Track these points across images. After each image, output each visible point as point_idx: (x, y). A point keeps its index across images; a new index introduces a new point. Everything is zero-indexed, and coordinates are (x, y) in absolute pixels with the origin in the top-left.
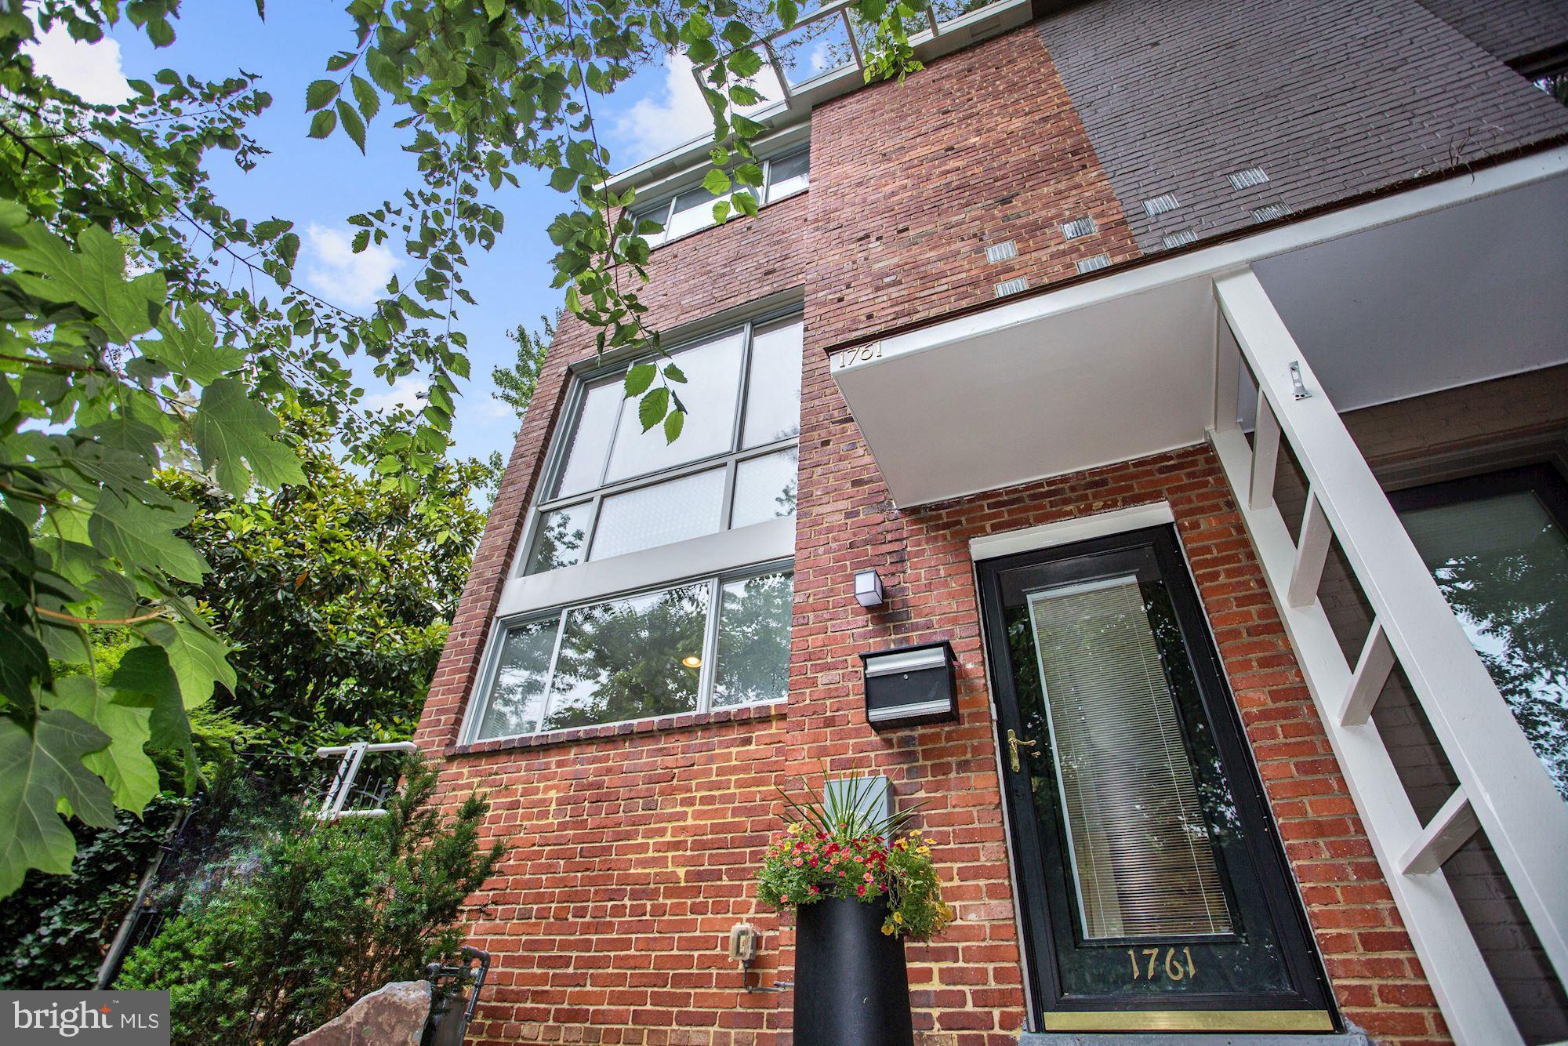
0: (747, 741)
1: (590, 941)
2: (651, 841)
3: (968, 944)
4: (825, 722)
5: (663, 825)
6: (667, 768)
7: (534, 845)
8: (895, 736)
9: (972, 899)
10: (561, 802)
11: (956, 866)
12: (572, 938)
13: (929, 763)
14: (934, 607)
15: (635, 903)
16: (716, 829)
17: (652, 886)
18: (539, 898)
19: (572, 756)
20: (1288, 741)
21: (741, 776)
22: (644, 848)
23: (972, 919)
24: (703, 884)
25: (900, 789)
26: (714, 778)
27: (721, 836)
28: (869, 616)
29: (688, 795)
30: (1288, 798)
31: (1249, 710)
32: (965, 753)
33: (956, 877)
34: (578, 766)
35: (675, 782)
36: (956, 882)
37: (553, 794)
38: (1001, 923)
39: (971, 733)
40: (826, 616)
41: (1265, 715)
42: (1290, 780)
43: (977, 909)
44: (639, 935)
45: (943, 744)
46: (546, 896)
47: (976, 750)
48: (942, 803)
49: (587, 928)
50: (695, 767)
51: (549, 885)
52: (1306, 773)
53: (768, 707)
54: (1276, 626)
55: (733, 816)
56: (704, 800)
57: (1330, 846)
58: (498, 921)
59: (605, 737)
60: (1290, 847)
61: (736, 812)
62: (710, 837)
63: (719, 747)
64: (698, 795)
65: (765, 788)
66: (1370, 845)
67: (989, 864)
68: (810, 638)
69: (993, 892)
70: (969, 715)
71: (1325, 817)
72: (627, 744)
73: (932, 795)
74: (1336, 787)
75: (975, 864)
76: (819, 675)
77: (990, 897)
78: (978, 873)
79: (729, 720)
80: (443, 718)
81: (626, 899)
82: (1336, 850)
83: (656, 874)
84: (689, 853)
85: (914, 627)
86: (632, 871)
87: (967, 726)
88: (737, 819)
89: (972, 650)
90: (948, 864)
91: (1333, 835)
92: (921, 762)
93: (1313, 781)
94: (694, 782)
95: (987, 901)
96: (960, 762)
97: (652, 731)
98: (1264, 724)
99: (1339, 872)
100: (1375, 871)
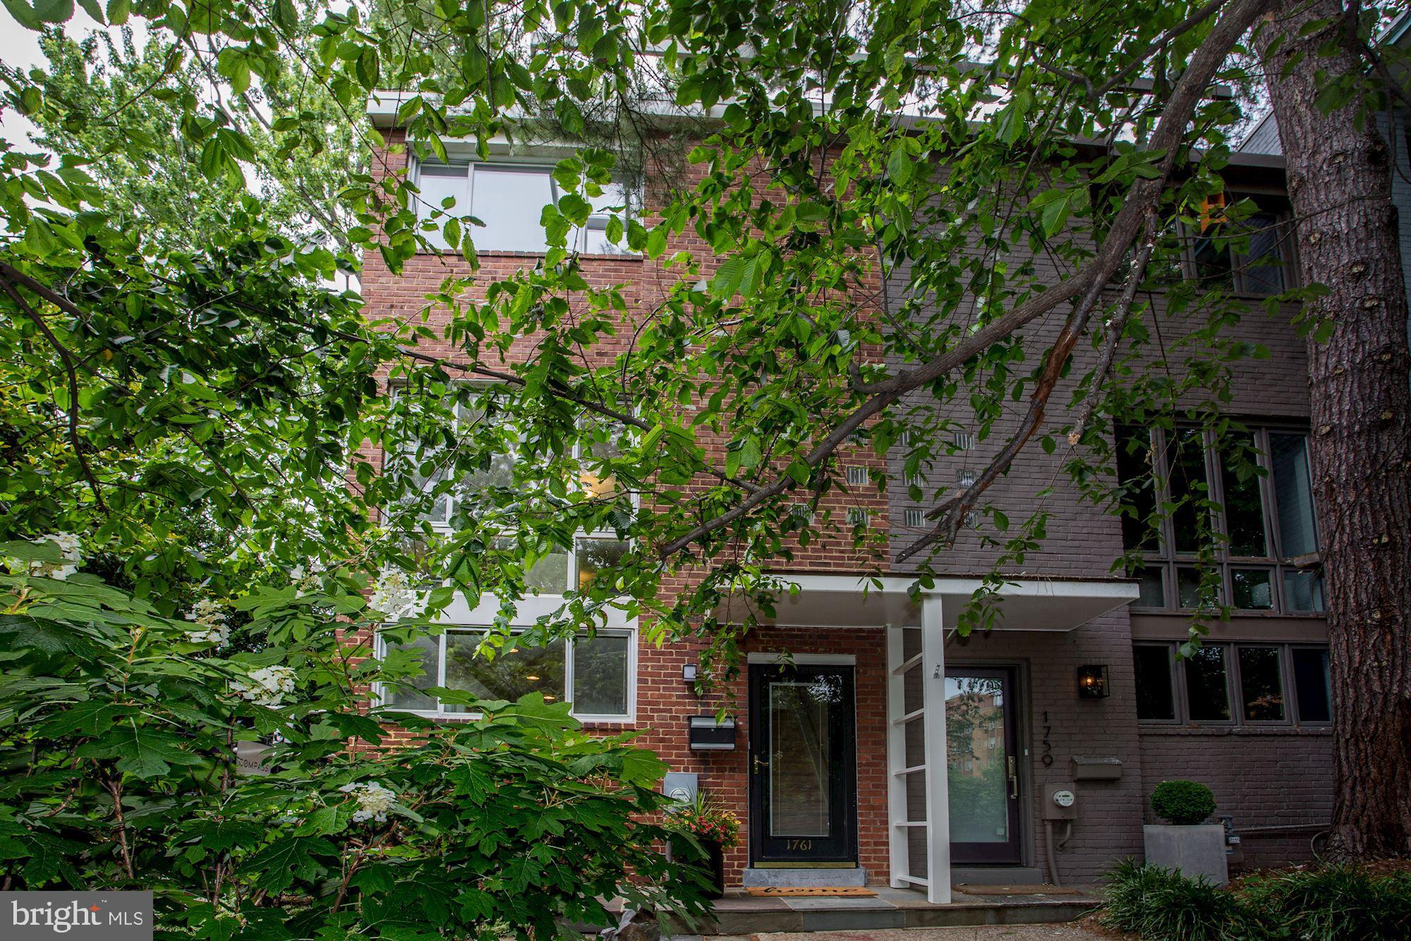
13: (715, 766)
20: (872, 775)
32: (733, 764)
39: (737, 755)
41: (868, 764)
42: (867, 790)
45: (724, 759)
47: (738, 763)
48: (720, 785)
52: (874, 788)
54: (883, 728)
71: (876, 804)
73: (716, 780)
82: (875, 815)
87: (736, 752)
92: (711, 766)
96: (731, 768)
99: (874, 822)
100: (886, 822)
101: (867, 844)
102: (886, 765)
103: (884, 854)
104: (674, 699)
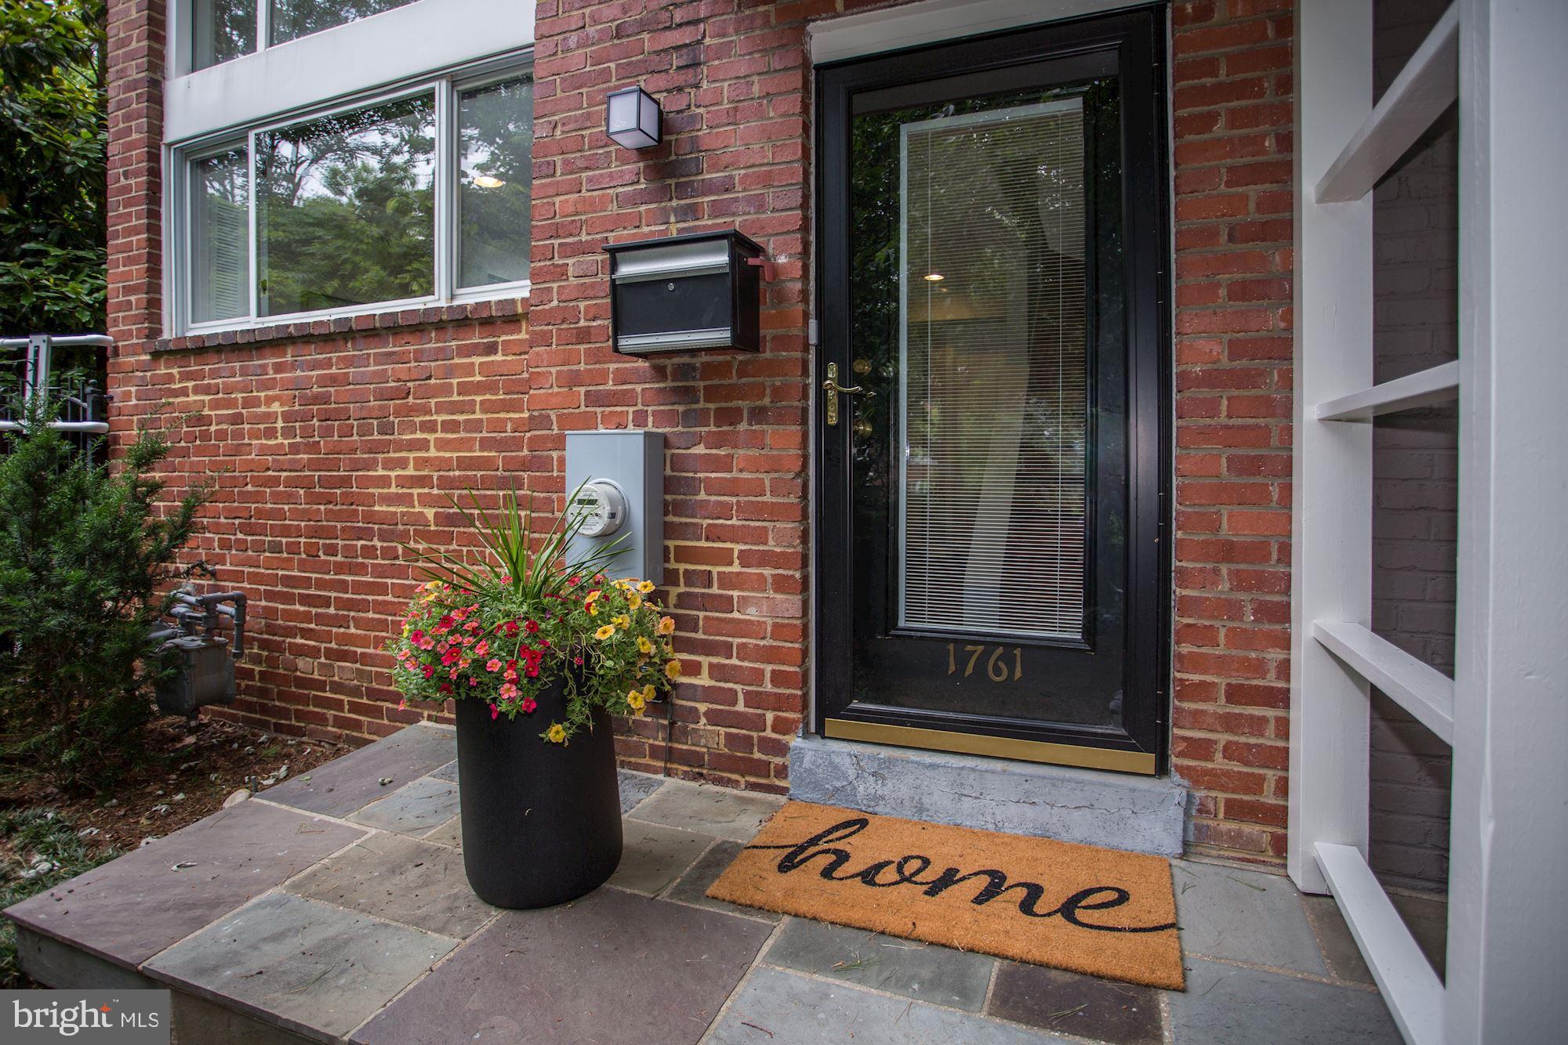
0: (491, 349)
1: (345, 582)
2: (393, 474)
3: (744, 640)
4: (578, 335)
5: (404, 454)
6: (399, 380)
7: (268, 469)
8: (669, 363)
9: (753, 590)
10: (287, 417)
11: (737, 548)
12: (327, 577)
13: (712, 406)
14: (738, 154)
15: (385, 544)
16: (463, 463)
17: (400, 527)
18: (286, 531)
19: (289, 358)
20: (1232, 422)
21: (488, 397)
22: (385, 481)
23: (752, 614)
24: (456, 530)
25: (673, 440)
26: (455, 398)
27: (469, 473)
28: (641, 164)
29: (428, 418)
30: (1201, 505)
31: (1189, 368)
32: (762, 396)
33: (737, 562)
34: (299, 373)
35: (411, 400)
36: (736, 568)
37: (276, 407)
38: (786, 621)
39: (774, 367)
40: (581, 163)
41: (1212, 379)
42: (1214, 481)
43: (757, 603)
44: (395, 581)
45: (734, 380)
46: (293, 529)
47: (778, 393)
48: (725, 464)
49: (340, 568)
50: (433, 381)
51: (293, 517)
52: (1240, 473)
53: (513, 301)
55: (482, 449)
56: (448, 426)
57: (1236, 575)
58: (250, 553)
59: (320, 335)
60: (1180, 570)
61: (485, 444)
62: (457, 473)
63: (459, 355)
64: (440, 418)
65: (516, 416)
66: (1289, 581)
67: (778, 550)
68: (557, 200)
69: (780, 584)
70: (774, 338)
71: (1244, 537)
72: (349, 345)
73: (714, 451)
74: (1275, 497)
75: (761, 548)
76: (570, 261)
77: (776, 591)
78: (765, 559)
79: (467, 318)
80: (133, 298)
81: (375, 539)
82: (1240, 582)
83: (403, 514)
84: (435, 491)
85: (708, 188)
86: (377, 508)
87: (768, 355)
88: (485, 454)
89: (788, 232)
90: (728, 545)
91: (1245, 561)
92: (701, 405)
93: (1245, 486)
94: (433, 401)
95: (772, 594)
96: (754, 409)
97: (375, 329)
98: (1205, 393)
99: (1233, 610)
100: (1282, 613)
101: (1203, 691)
102: (1288, 381)
103: (1269, 740)
104: (613, 209)
